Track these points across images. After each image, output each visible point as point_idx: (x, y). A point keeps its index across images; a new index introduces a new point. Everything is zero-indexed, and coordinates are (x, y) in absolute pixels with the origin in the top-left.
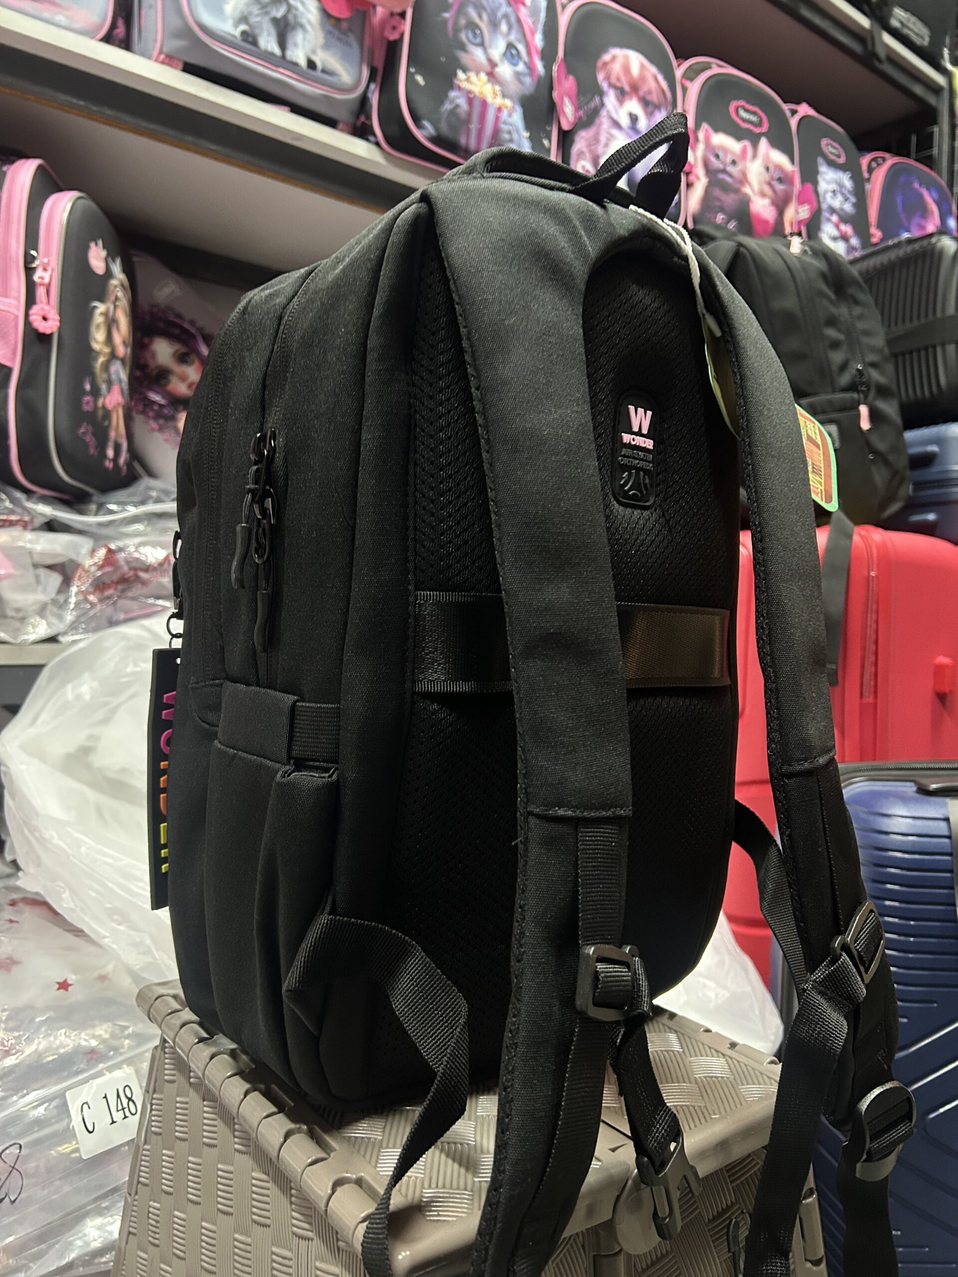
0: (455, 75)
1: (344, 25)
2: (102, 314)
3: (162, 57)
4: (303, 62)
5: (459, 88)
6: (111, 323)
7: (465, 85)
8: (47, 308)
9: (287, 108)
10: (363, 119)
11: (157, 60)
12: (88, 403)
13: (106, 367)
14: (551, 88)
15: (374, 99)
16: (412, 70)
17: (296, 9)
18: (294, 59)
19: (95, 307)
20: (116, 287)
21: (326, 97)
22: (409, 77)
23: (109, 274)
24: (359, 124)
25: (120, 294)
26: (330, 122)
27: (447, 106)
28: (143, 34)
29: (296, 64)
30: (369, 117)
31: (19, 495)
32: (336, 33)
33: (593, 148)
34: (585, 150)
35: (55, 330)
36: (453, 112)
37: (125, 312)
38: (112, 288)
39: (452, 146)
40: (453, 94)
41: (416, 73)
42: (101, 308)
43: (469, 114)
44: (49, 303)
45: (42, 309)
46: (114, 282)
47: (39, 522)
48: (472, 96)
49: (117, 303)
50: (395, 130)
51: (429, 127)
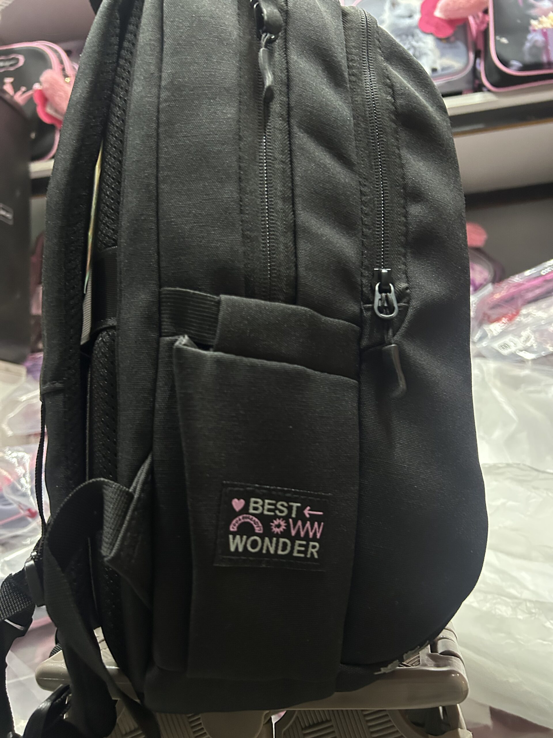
0: (530, 24)
1: (452, 39)
5: (535, 31)
7: (539, 27)
10: (476, 82)
15: (481, 68)
16: (498, 38)
17: (420, 47)
21: (448, 83)
22: (496, 42)
24: (476, 86)
26: (458, 93)
27: (528, 45)
30: (479, 79)
32: (447, 45)
36: (534, 46)
39: (538, 66)
40: (530, 37)
41: (501, 37)
43: (546, 41)
48: (545, 30)
50: (496, 77)
51: (516, 64)
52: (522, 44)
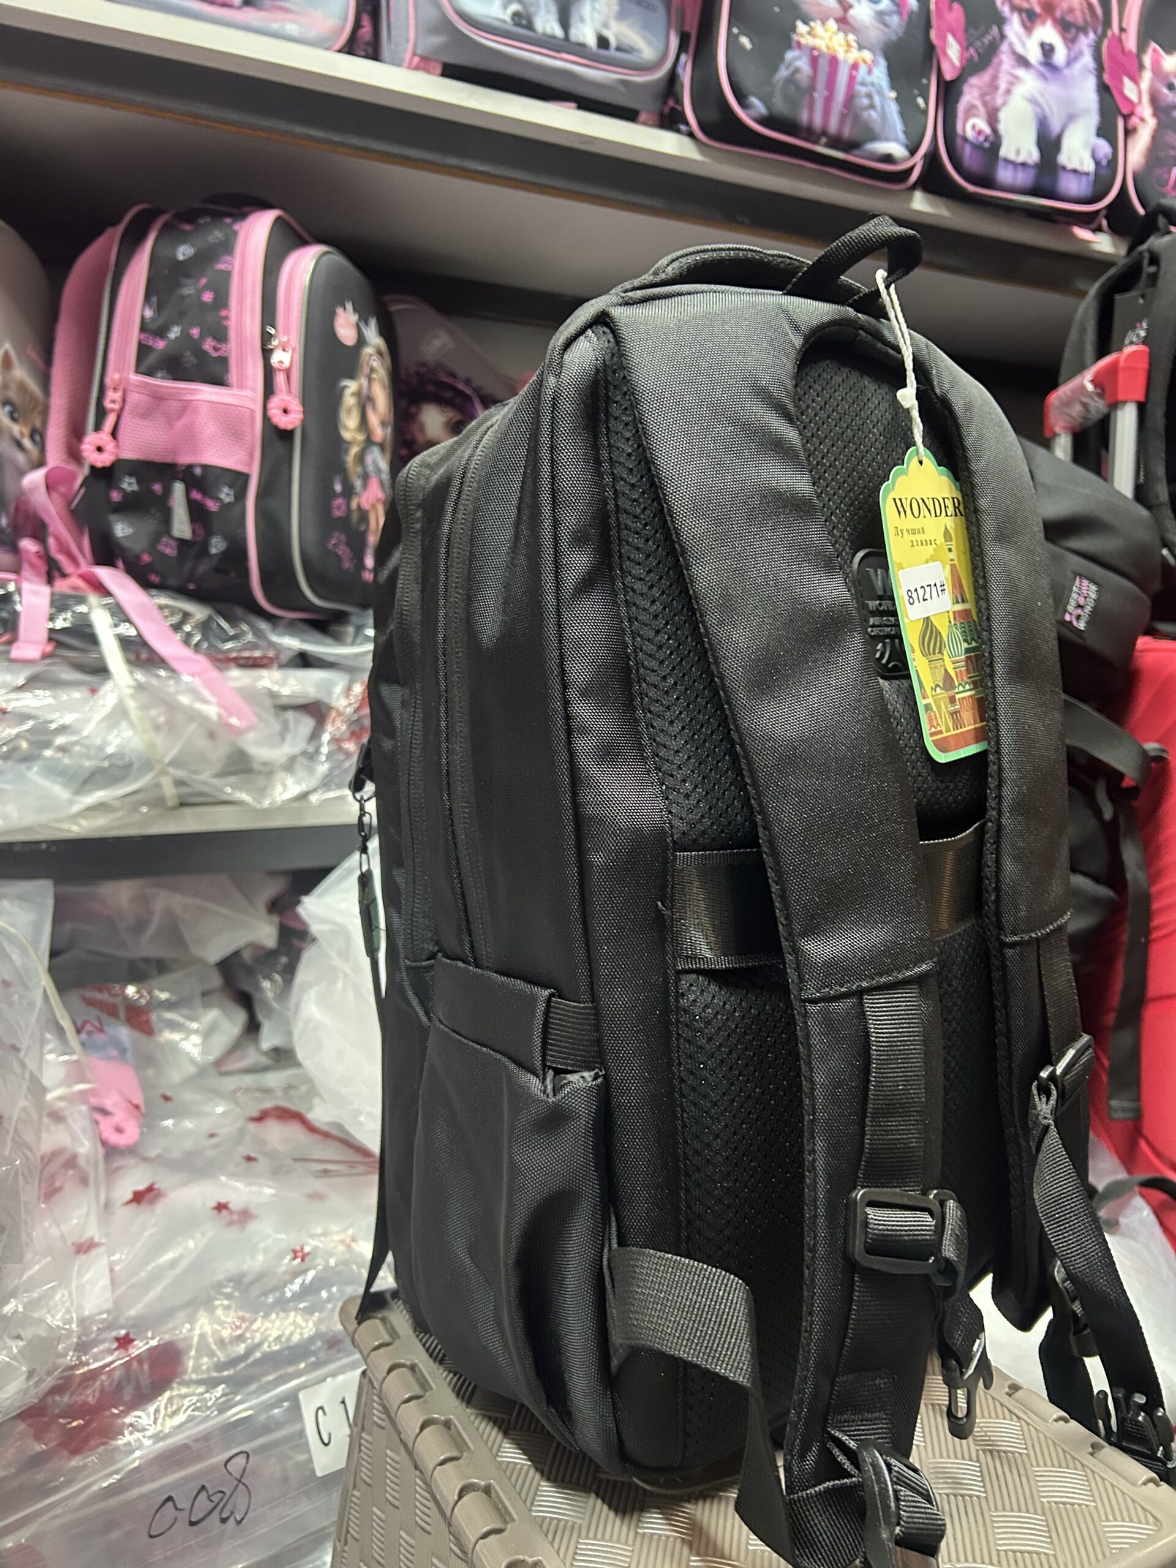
0: (794, 28)
2: (353, 394)
3: (416, 60)
4: (591, 41)
5: (799, 44)
6: (365, 402)
7: (807, 40)
8: (288, 398)
9: (573, 105)
10: (671, 103)
11: (409, 67)
12: (339, 508)
13: (361, 458)
14: (928, 25)
15: (686, 76)
16: (735, 30)
18: (581, 39)
19: (346, 387)
20: (371, 355)
21: (624, 82)
22: (731, 39)
23: (361, 341)
24: (666, 110)
25: (376, 363)
26: (629, 115)
27: (783, 73)
28: (393, 33)
29: (583, 45)
30: (679, 101)
31: (263, 625)
33: (988, 98)
34: (978, 103)
35: (298, 423)
37: (384, 386)
38: (366, 359)
39: (789, 126)
40: (789, 55)
41: (741, 33)
42: (351, 386)
43: (813, 79)
44: (289, 392)
45: (283, 400)
46: (368, 350)
47: (284, 657)
48: (816, 53)
49: (374, 376)
50: (713, 115)
51: (758, 106)
52: (775, 69)
